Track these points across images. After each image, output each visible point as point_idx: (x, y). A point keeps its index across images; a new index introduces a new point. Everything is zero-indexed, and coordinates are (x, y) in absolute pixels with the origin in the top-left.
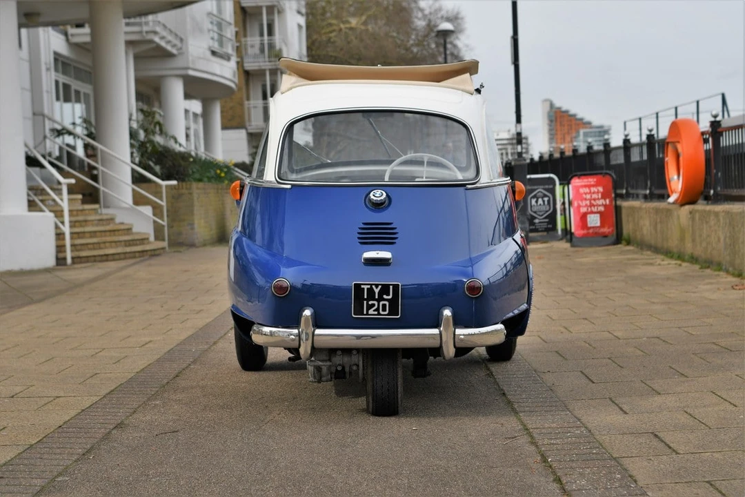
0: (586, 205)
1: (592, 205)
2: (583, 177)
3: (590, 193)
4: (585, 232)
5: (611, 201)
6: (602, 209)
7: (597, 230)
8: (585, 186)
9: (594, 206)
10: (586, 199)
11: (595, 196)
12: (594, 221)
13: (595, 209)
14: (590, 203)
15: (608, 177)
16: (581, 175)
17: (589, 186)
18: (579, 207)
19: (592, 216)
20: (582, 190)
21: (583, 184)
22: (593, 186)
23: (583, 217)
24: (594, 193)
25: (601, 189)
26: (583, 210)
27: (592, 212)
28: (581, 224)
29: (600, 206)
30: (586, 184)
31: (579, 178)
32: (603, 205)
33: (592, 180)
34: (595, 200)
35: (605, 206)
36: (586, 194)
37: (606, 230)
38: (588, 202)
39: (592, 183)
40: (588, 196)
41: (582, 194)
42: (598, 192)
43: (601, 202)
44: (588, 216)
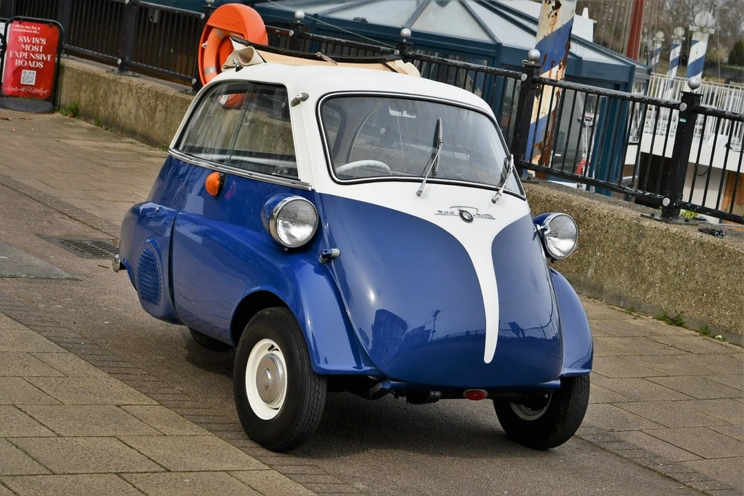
0: (23, 57)
1: (30, 59)
2: (25, 23)
3: (31, 43)
4: (16, 89)
5: (53, 58)
6: (41, 65)
7: (30, 90)
8: (26, 34)
9: (32, 60)
10: (24, 50)
11: (35, 48)
12: (29, 78)
13: (32, 65)
14: (29, 54)
15: (55, 27)
16: (24, 20)
17: (31, 35)
18: (14, 58)
19: (29, 71)
20: (21, 39)
21: (24, 31)
22: (36, 36)
23: (17, 72)
24: (34, 45)
25: (44, 41)
26: (18, 63)
27: (29, 68)
28: (12, 79)
29: (39, 61)
30: (28, 31)
31: (20, 23)
32: (43, 60)
33: (35, 29)
34: (34, 53)
35: (45, 62)
36: (25, 44)
37: (41, 91)
38: (26, 55)
39: (35, 32)
40: (27, 48)
41: (20, 43)
42: (40, 44)
43: (40, 57)
44: (23, 71)
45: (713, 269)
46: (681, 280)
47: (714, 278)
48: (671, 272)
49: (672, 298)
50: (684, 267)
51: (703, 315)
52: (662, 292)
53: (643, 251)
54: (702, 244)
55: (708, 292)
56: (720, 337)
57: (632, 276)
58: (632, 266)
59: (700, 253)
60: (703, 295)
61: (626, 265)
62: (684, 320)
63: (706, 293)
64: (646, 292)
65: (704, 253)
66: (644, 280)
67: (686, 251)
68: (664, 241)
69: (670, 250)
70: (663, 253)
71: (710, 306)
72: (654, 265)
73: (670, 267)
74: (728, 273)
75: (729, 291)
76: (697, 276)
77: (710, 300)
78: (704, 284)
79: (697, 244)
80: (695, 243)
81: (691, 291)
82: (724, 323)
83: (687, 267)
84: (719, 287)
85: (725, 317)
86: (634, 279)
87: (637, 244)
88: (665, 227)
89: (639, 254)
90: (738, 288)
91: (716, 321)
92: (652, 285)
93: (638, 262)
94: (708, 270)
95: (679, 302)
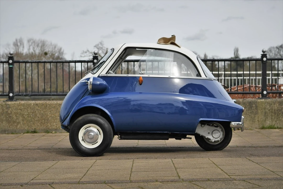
45: (44, 111)
46: (31, 118)
47: (45, 114)
48: (26, 117)
49: (29, 125)
50: (31, 114)
51: (44, 127)
52: (24, 124)
53: (11, 112)
54: (37, 105)
55: (44, 119)
56: (54, 132)
57: (9, 122)
58: (7, 119)
59: (37, 107)
60: (42, 121)
61: (4, 119)
62: (37, 131)
63: (43, 120)
64: (17, 126)
65: (39, 107)
66: (14, 122)
67: (31, 108)
68: (20, 107)
69: (23, 110)
70: (20, 111)
71: (46, 123)
72: (18, 116)
73: (25, 115)
74: (50, 111)
75: (53, 117)
76: (38, 115)
77: (46, 122)
78: (42, 117)
79: (35, 105)
80: (34, 105)
81: (37, 121)
82: (54, 127)
83: (33, 113)
84: (48, 117)
85: (54, 125)
86: (10, 123)
87: (8, 111)
88: (18, 102)
89: (10, 114)
90: (56, 115)
91: (50, 128)
92: (19, 123)
93: (10, 117)
94: (42, 112)
95: (33, 125)
